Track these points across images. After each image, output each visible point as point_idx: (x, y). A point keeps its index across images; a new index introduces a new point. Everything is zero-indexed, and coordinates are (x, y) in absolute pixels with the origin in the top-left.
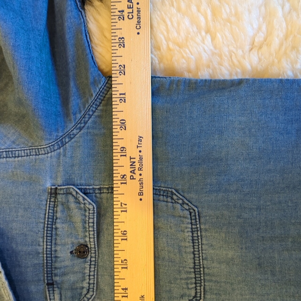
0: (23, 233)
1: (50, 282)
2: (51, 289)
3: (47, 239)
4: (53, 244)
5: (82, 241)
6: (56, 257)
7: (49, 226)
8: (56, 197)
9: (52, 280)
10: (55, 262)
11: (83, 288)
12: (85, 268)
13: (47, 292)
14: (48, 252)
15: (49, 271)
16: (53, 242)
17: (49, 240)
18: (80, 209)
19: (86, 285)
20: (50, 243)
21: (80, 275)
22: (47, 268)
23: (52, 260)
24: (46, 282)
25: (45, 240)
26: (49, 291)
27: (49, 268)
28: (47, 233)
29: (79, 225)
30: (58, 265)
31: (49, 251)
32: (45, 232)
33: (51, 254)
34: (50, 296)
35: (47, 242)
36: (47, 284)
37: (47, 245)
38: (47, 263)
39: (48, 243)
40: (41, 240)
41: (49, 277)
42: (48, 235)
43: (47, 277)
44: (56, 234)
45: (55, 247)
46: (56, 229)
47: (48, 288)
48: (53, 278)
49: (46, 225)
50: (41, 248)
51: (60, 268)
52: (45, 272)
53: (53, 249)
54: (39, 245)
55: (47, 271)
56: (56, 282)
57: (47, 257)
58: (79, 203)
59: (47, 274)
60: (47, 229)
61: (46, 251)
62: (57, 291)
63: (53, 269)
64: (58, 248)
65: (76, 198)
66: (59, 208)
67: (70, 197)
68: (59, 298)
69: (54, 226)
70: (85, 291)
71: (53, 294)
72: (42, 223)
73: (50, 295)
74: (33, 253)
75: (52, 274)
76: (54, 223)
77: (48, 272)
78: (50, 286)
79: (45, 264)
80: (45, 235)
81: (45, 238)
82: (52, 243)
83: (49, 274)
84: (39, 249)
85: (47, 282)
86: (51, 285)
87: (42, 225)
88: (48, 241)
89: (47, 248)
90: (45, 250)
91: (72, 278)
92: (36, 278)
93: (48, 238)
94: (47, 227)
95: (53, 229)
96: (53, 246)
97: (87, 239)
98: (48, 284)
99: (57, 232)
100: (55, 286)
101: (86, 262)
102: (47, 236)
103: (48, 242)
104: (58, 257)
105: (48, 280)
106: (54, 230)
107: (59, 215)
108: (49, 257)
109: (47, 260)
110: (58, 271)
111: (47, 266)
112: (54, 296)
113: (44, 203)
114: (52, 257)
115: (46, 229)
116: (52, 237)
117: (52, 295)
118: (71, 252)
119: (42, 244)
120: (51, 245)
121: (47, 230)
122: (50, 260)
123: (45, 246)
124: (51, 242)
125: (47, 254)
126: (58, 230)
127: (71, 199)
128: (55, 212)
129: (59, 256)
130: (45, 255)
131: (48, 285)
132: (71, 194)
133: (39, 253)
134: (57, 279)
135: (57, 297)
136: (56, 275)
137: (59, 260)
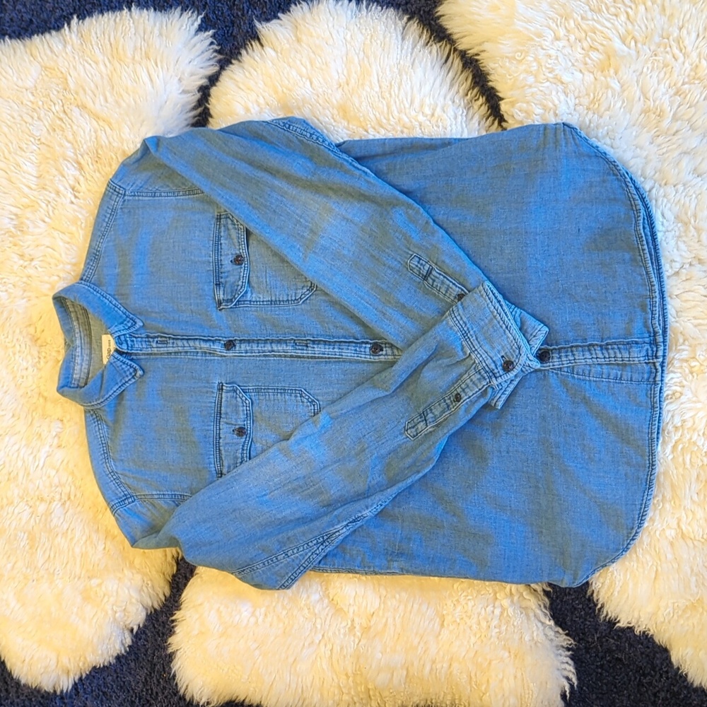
1: (217, 282)
4: (219, 255)
5: (238, 252)
6: (221, 265)
7: (216, 242)
8: (220, 222)
9: (219, 281)
10: (221, 268)
11: (238, 286)
12: (241, 272)
13: (215, 290)
16: (219, 253)
18: (236, 229)
19: (240, 283)
21: (238, 277)
23: (219, 267)
24: (215, 283)
25: (214, 253)
26: (217, 289)
27: (217, 273)
29: (236, 240)
30: (222, 270)
31: (217, 261)
32: (214, 247)
33: (218, 263)
34: (217, 293)
38: (215, 269)
39: (216, 255)
40: (211, 253)
41: (217, 279)
42: (216, 249)
44: (221, 248)
46: (221, 244)
49: (214, 242)
50: (212, 258)
51: (224, 273)
52: (214, 276)
53: (219, 259)
54: (210, 257)
55: (216, 275)
56: (221, 283)
58: (235, 225)
60: (215, 245)
61: (215, 261)
62: (222, 289)
63: (219, 274)
64: (222, 258)
65: (232, 221)
66: (223, 229)
67: (228, 220)
69: (219, 243)
70: (239, 287)
73: (217, 291)
74: (206, 263)
75: (219, 277)
76: (219, 240)
80: (214, 249)
81: (214, 251)
83: (217, 277)
84: (210, 259)
86: (218, 285)
88: (216, 253)
89: (215, 258)
91: (231, 279)
92: (209, 281)
93: (216, 251)
96: (219, 257)
97: (241, 251)
100: (220, 285)
101: (241, 268)
106: (219, 245)
107: (222, 234)
109: (215, 267)
110: (223, 275)
111: (216, 271)
112: (219, 292)
113: (213, 226)
114: (218, 265)
116: (218, 250)
118: (231, 261)
119: (212, 256)
122: (217, 267)
127: (230, 222)
128: (220, 232)
129: (223, 263)
130: (214, 264)
131: (216, 285)
132: (229, 218)
133: (210, 263)
134: (222, 280)
135: (222, 293)
136: (222, 278)
137: (223, 266)
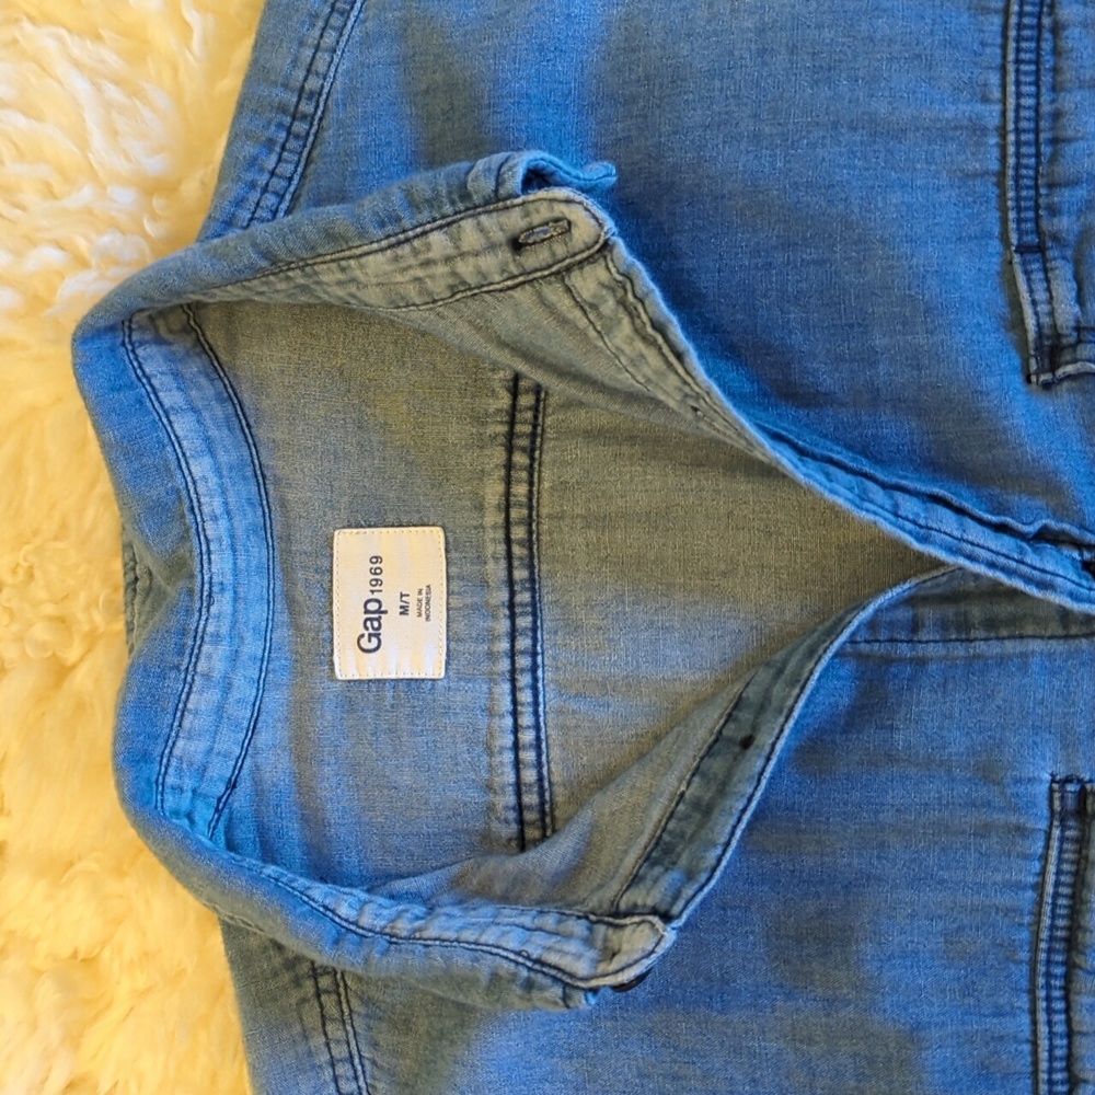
0: (919, 56)
1: (1032, 239)
2: (1035, 266)
3: (1017, 71)
4: (1043, 90)
7: (1026, 21)
9: (1038, 231)
10: (1053, 159)
13: (1021, 279)
14: (1024, 124)
15: (1025, 199)
16: (1046, 79)
17: (1026, 73)
20: (1033, 89)
22: (1018, 188)
23: (1038, 155)
24: (1014, 239)
25: (1011, 77)
26: (1027, 273)
27: (1028, 187)
28: (1018, 50)
30: (1064, 169)
31: (1028, 120)
32: (1012, 45)
33: (1037, 131)
34: (1031, 291)
35: (1018, 83)
36: (1017, 247)
37: (1019, 95)
38: (1018, 166)
39: (1026, 89)
40: (994, 78)
41: (1026, 220)
42: (1023, 56)
43: (1019, 221)
44: (1056, 52)
45: (1053, 101)
46: (1056, 29)
47: (1024, 263)
48: (1045, 225)
49: (1013, 20)
50: (997, 108)
51: (1074, 185)
52: (1010, 203)
53: (1046, 108)
54: (985, 100)
55: (1018, 199)
56: (1055, 238)
57: (1018, 144)
59: (1019, 209)
60: (1019, 35)
61: (1017, 119)
62: (1062, 268)
63: (1043, 191)
64: (1068, 101)
68: (1074, 294)
69: (1046, 21)
71: (1045, 285)
72: (996, 12)
73: (1033, 286)
74: (958, 133)
75: (1037, 208)
76: (1045, 9)
77: (1023, 204)
78: (1029, 257)
79: (1010, 172)
80: (1011, 57)
81: (1011, 68)
82: (1038, 86)
83: (1027, 209)
84: (987, 114)
85: (1019, 240)
86: (1036, 249)
87: (997, 20)
88: (1023, 78)
89: (1018, 107)
90: (1011, 115)
92: (974, 230)
93: (1024, 67)
94: (1020, 26)
95: (1044, 30)
96: (1042, 99)
98: (1022, 249)
99: (1062, 43)
100: (1050, 254)
102: (1018, 61)
103: (1026, 83)
104: (1064, 141)
105: (1020, 231)
106: (1047, 35)
108: (1027, 143)
109: (1018, 155)
110: (1063, 197)
111: (1017, 177)
112: (1049, 290)
114: (1037, 143)
115: (1012, 33)
116: (1037, 62)
117: (1040, 287)
119: (997, 94)
120: (1037, 96)
121: (1018, 39)
122: (1029, 156)
123: (1011, 102)
124: (1037, 84)
125: (1018, 131)
126: (1066, 33)
129: (1070, 133)
130: (1011, 138)
131: (1022, 254)
133: (984, 131)
134: (1059, 224)
135: (1064, 289)
136: (1054, 211)
137: (1068, 150)
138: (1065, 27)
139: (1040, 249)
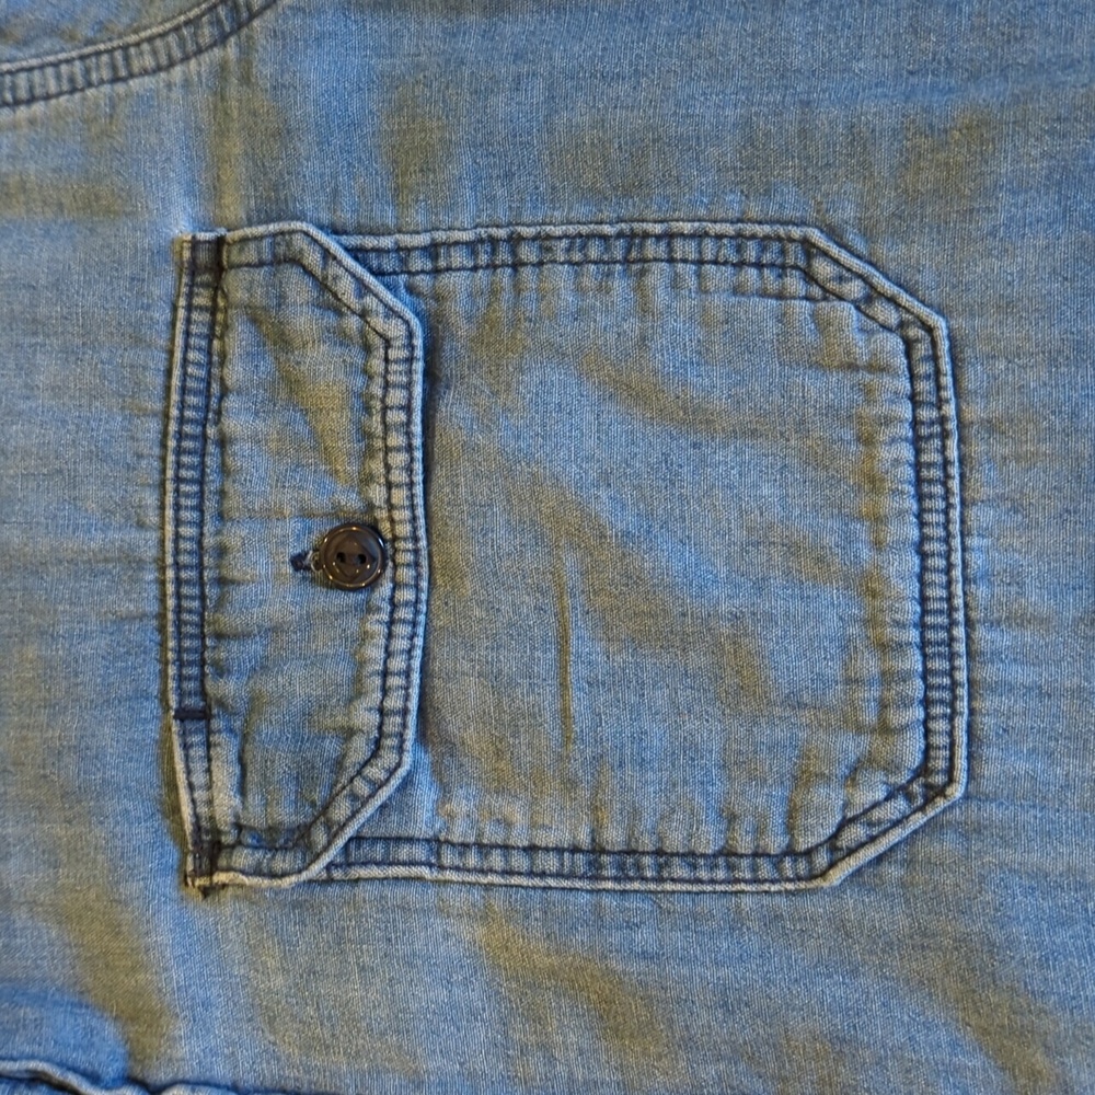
0: (60, 471)
1: (193, 702)
2: (195, 739)
3: (177, 490)
4: (207, 517)
5: (351, 502)
6: (222, 582)
7: (188, 429)
8: (216, 287)
9: (203, 693)
10: (220, 603)
11: (349, 733)
12: (365, 637)
13: (178, 753)
14: (184, 559)
15: (188, 650)
16: (210, 505)
17: (187, 495)
18: (342, 338)
19: (365, 718)
20: (195, 515)
21: (343, 672)
22: (179, 636)
23: (203, 597)
24: (173, 703)
25: (170, 499)
26: (186, 747)
27: (192, 636)
28: (179, 465)
29: (339, 421)
30: (230, 619)
31: (190, 553)
32: (171, 458)
33: (200, 567)
34: (189, 772)
35: (177, 507)
36: (177, 711)
37: (178, 522)
38: (179, 610)
39: (186, 515)
40: (151, 499)
41: (189, 678)
42: (184, 473)
43: (180, 678)
44: (224, 470)
45: (218, 533)
46: (223, 442)
47: (184, 734)
48: (210, 685)
49: (173, 427)
50: (153, 536)
51: (242, 636)
52: (171, 655)
53: (209, 541)
54: (141, 525)
55: (179, 650)
56: (221, 703)
57: (178, 582)
58: (337, 308)
59: (181, 664)
60: (179, 446)
61: (177, 552)
62: (226, 748)
63: (208, 642)
64: (235, 536)
65: (322, 285)
66: (239, 338)
67: (293, 275)
68: (235, 780)
69: (211, 431)
70: (359, 748)
71: (206, 765)
72: (155, 415)
73: (191, 765)
74: (111, 566)
75: (203, 663)
76: (210, 416)
77: (185, 656)
78: (190, 726)
79: (170, 616)
80: (170, 473)
81: (170, 486)
82: (202, 512)
83: (191, 664)
84: (142, 543)
85: (180, 702)
86: (198, 715)
87: (154, 425)
88: (183, 501)
89: (177, 537)
90: (169, 546)
91: (296, 684)
92: (127, 688)
93: (184, 488)
94: (180, 436)
95: (209, 441)
96: (206, 529)
97: (377, 494)
98: (183, 715)
99: (229, 461)
100: (216, 724)
101: (369, 609)
102: (178, 480)
103: (186, 507)
104: (233, 582)
105: (181, 694)
106: (211, 448)
107: (235, 373)
108: (188, 582)
109: (178, 596)
110: (230, 652)
111: (179, 623)
112: (209, 771)
113: (161, 315)
114: (202, 585)
115: (172, 443)
116: (201, 482)
117: (198, 767)
118: (297, 562)
119: (153, 518)
120: (201, 524)
121: (179, 452)
122: (192, 598)
123: (170, 529)
124: (200, 508)
125: (178, 566)
126: (236, 448)
127: (299, 290)
128: (216, 360)
129: (236, 574)
130: (170, 574)
131: (182, 721)
132: (296, 261)
133: (140, 564)
134: (228, 688)
135: (225, 775)
136: (222, 671)
137: (236, 594)
138: (232, 441)
139: (204, 715)
